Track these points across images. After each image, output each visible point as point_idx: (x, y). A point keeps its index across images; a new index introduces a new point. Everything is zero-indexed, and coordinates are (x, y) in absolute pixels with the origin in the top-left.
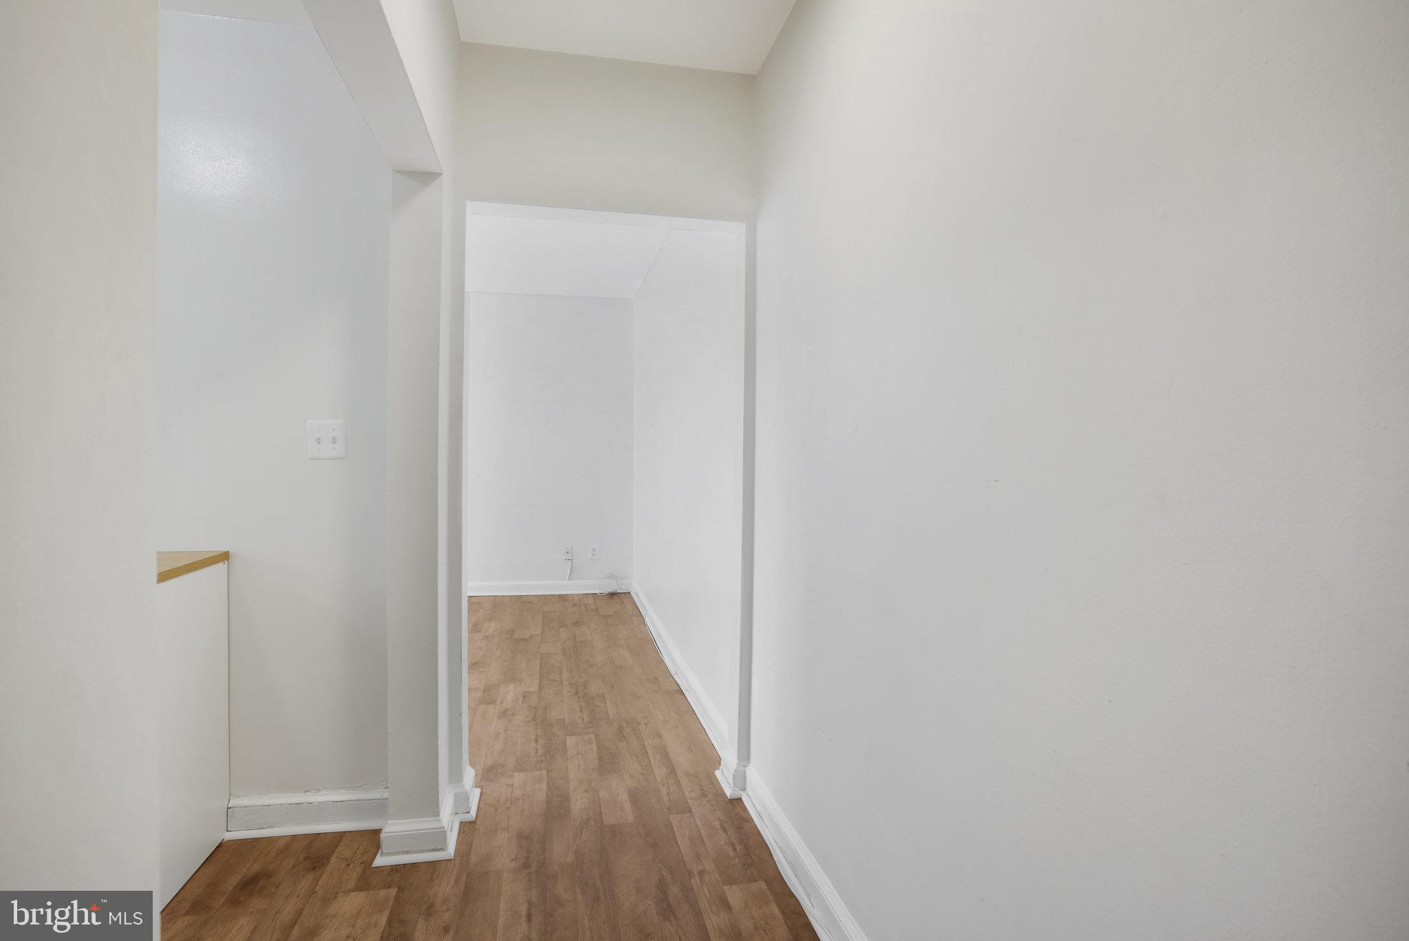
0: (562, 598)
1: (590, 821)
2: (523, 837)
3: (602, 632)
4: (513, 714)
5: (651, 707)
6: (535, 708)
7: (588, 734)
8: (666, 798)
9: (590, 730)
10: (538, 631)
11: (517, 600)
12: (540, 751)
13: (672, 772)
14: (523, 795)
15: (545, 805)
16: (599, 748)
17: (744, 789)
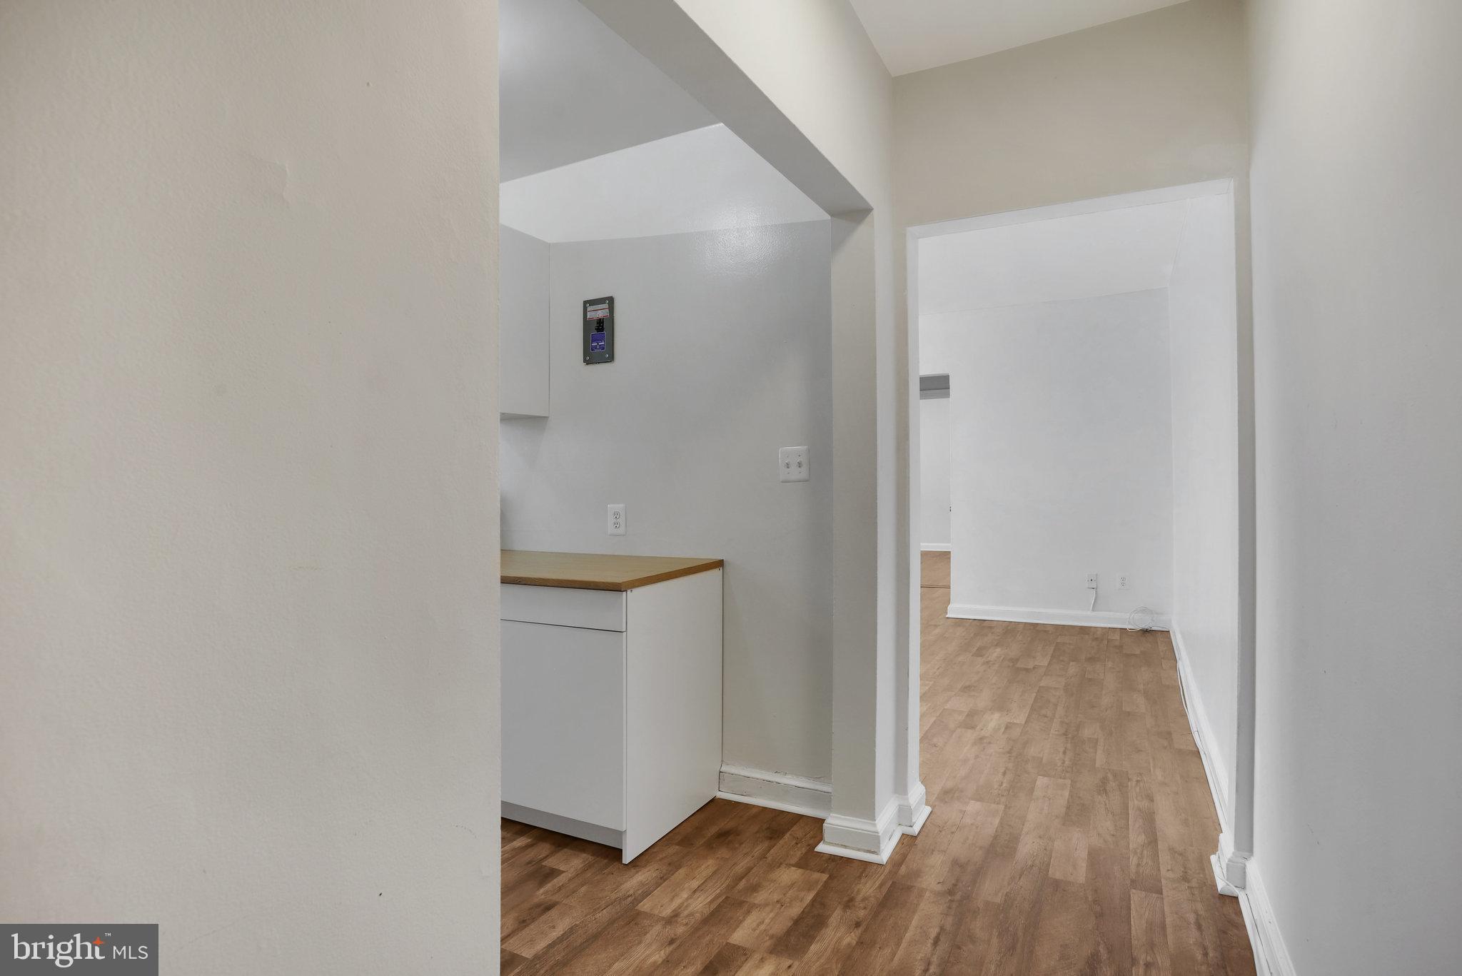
0: (1083, 630)
1: (1034, 868)
2: (958, 865)
3: (1119, 672)
4: (990, 743)
5: (1152, 765)
6: (1014, 741)
7: (1064, 779)
8: (1133, 868)
9: (1068, 775)
10: (1045, 663)
11: (1032, 628)
12: (1004, 785)
13: (1153, 841)
14: (972, 824)
15: (991, 839)
16: (1071, 796)
17: (1244, 888)
